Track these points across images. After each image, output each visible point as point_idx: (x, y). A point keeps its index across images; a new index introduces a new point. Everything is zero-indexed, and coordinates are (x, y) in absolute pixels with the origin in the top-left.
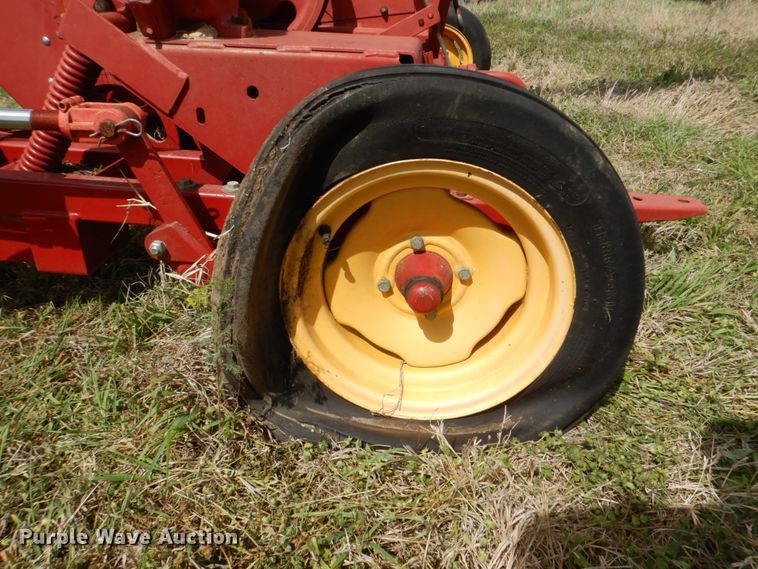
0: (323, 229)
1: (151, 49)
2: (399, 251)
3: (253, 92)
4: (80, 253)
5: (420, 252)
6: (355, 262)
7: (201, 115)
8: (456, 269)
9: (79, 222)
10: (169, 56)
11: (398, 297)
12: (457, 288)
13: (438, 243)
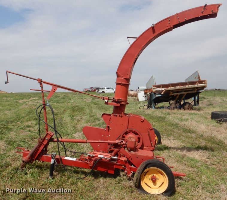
0: (145, 172)
1: (128, 153)
2: (151, 176)
3: (137, 158)
4: (114, 171)
5: (153, 176)
6: (147, 176)
7: (131, 159)
8: (157, 178)
9: (115, 168)
10: (130, 154)
11: (151, 180)
12: (157, 180)
13: (155, 175)
